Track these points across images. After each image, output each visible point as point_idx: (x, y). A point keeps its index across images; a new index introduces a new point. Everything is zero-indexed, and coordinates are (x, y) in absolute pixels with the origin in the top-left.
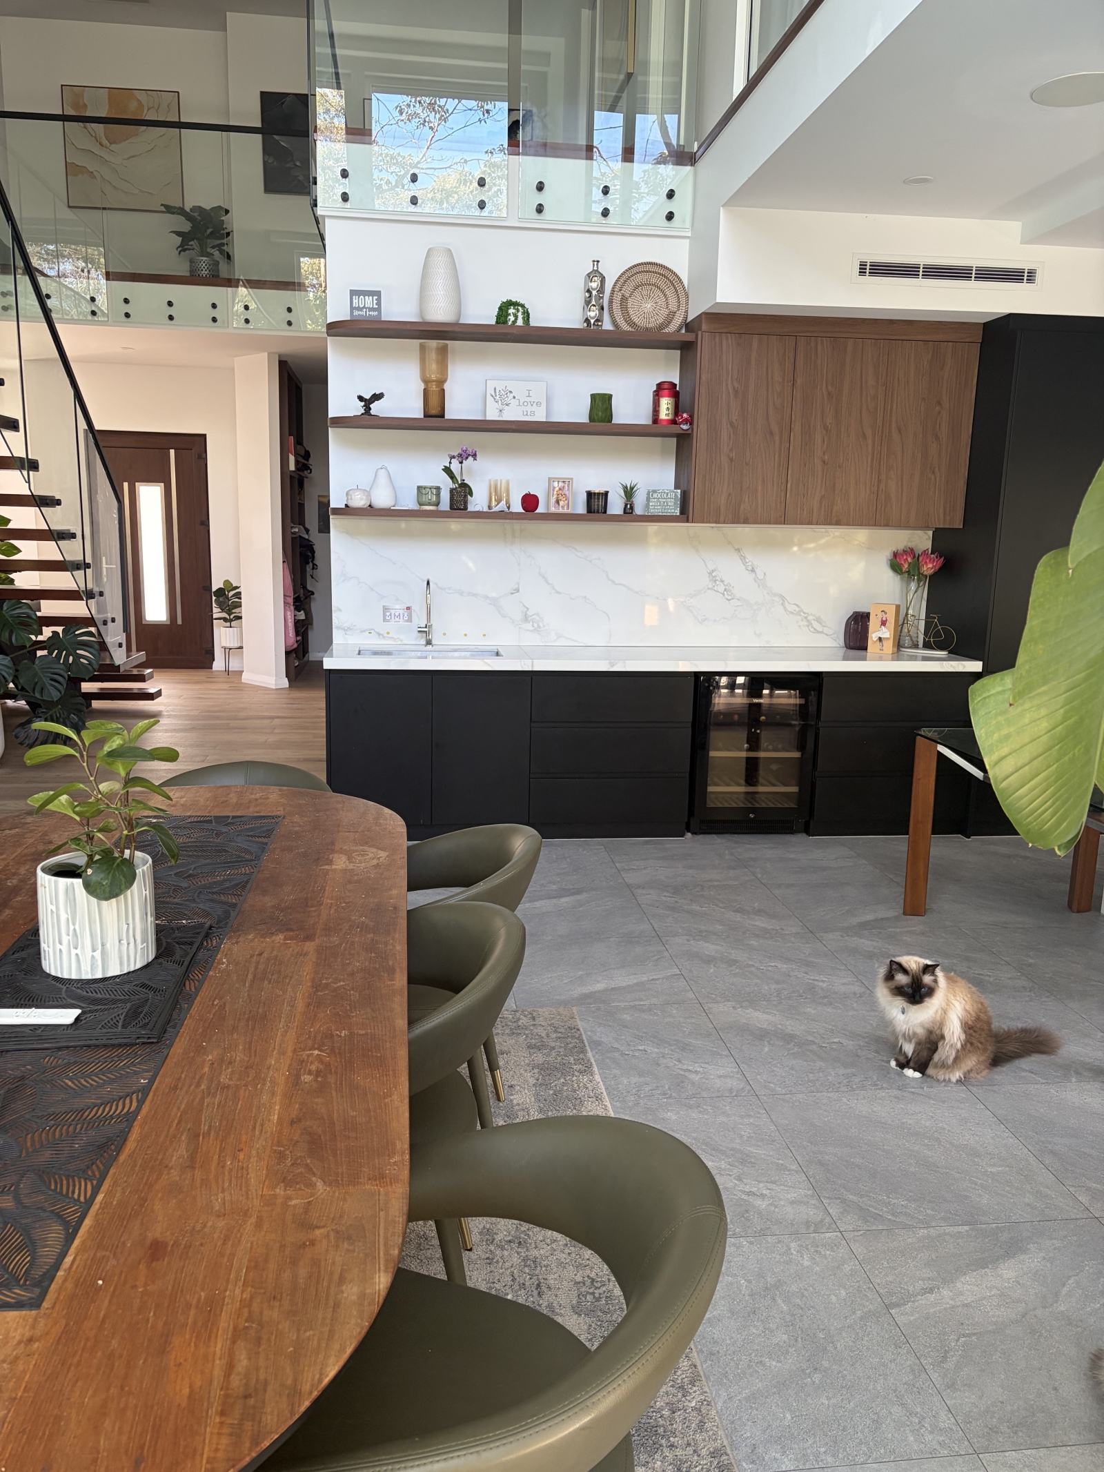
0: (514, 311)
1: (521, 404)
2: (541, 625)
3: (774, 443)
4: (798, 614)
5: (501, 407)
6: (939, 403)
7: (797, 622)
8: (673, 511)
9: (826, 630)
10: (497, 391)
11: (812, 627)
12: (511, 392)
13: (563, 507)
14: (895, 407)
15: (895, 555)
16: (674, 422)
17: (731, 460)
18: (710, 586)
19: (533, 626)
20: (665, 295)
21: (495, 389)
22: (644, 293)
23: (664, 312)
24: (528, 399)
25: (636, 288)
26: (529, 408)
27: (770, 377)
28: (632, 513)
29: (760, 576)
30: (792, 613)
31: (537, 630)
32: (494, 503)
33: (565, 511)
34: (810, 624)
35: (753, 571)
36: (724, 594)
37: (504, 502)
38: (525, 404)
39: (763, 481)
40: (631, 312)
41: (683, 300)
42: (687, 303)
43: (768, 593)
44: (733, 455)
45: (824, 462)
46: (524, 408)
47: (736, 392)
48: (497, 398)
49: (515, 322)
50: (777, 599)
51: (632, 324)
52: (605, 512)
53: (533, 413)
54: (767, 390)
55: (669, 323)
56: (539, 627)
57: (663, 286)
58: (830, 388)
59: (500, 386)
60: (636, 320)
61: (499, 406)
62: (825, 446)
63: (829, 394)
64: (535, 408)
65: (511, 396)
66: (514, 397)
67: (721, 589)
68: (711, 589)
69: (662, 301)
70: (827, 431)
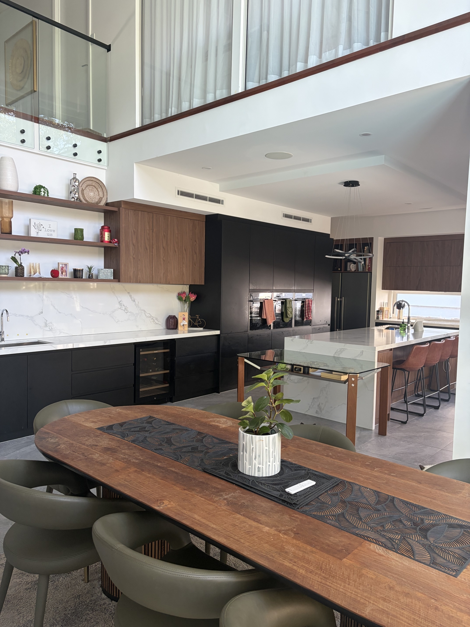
0: (44, 190)
1: (46, 230)
2: (53, 327)
3: (148, 253)
4: (150, 317)
5: (37, 231)
6: (196, 241)
7: (150, 320)
8: (110, 277)
9: (159, 323)
10: (36, 224)
11: (155, 322)
12: (42, 225)
13: (64, 275)
14: (183, 241)
15: (179, 294)
16: (110, 242)
17: (134, 258)
18: (120, 308)
19: (49, 328)
20: (98, 191)
21: (35, 223)
22: (90, 188)
23: (98, 197)
24: (49, 229)
25: (87, 186)
26: (50, 233)
27: (145, 228)
28: (92, 278)
29: (137, 303)
30: (148, 317)
31: (51, 330)
32: (32, 273)
33: (65, 277)
34: (154, 321)
35: (134, 301)
36: (124, 311)
37: (38, 273)
38: (48, 230)
39: (145, 267)
40: (85, 195)
41: (105, 194)
42: (107, 195)
43: (140, 310)
44: (134, 256)
45: (164, 260)
46: (48, 233)
47: (134, 232)
48: (36, 227)
49: (44, 195)
50: (143, 312)
51: (86, 201)
52: (82, 278)
53: (51, 235)
54: (145, 232)
55: (100, 202)
56: (52, 328)
57: (97, 187)
58: (164, 233)
59: (37, 222)
60: (88, 199)
61: (37, 230)
62: (164, 254)
63: (164, 235)
64: (52, 233)
65: (42, 227)
66: (43, 227)
67: (124, 308)
68: (120, 309)
69: (97, 193)
70: (164, 249)
